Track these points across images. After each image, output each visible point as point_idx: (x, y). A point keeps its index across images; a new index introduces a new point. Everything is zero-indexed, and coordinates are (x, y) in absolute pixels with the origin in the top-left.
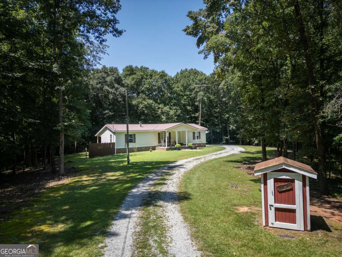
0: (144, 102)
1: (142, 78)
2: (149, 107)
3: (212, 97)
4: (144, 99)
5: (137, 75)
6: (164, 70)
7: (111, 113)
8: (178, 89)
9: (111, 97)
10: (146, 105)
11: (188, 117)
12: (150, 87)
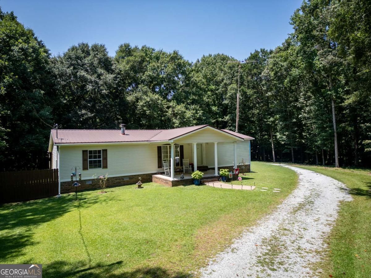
0: (145, 97)
1: (143, 61)
2: (153, 105)
3: (250, 92)
4: (145, 93)
5: (135, 56)
6: (177, 50)
7: (90, 115)
8: (197, 79)
9: (89, 87)
10: (148, 102)
11: (214, 121)
12: (155, 75)
